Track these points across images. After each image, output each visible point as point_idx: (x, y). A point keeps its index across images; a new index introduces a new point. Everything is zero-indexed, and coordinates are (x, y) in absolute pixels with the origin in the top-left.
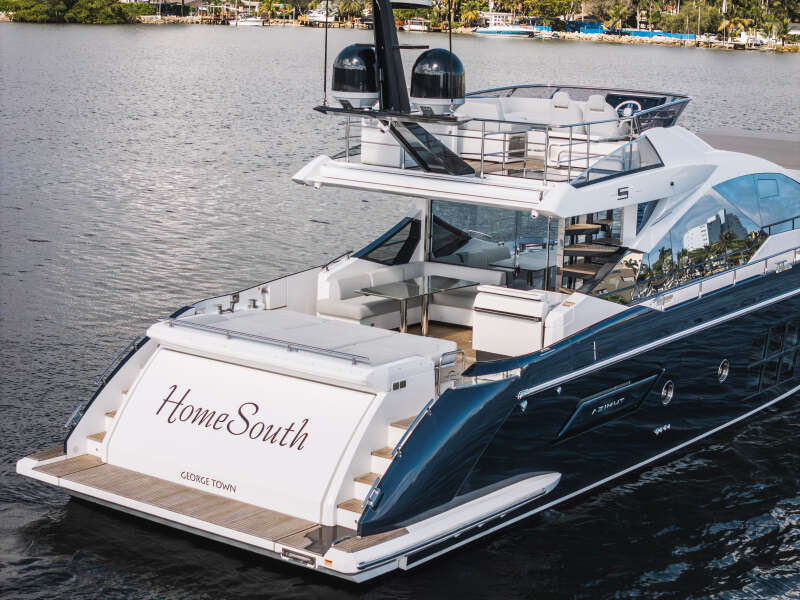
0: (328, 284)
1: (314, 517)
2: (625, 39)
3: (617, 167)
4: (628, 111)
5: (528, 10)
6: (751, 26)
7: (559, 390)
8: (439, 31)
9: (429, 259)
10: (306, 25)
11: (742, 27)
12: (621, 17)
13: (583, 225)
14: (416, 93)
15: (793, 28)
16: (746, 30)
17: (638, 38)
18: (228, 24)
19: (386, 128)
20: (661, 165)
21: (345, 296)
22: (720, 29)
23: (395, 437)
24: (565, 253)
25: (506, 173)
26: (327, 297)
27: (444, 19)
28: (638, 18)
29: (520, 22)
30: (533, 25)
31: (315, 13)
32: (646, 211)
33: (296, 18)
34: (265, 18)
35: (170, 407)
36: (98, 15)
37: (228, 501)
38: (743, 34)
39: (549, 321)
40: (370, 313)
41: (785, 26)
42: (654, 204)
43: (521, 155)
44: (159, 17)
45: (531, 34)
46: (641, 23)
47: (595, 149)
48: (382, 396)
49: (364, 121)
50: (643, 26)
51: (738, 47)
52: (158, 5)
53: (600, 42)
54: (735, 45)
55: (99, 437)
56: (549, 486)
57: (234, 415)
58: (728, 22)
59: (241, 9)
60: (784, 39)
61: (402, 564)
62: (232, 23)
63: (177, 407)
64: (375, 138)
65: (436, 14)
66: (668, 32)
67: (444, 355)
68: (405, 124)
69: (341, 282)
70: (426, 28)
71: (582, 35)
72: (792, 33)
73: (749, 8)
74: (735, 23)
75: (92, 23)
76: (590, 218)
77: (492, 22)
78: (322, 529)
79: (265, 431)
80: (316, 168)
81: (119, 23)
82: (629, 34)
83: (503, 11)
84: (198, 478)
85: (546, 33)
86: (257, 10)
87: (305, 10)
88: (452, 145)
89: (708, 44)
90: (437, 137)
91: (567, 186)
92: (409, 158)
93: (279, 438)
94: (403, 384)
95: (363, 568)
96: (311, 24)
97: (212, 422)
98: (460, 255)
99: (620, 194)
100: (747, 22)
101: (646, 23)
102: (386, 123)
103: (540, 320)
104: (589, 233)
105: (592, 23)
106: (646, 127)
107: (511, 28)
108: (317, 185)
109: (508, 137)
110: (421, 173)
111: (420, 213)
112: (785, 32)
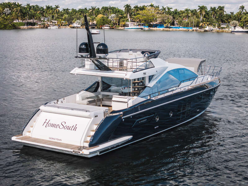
0: (79, 97)
1: (79, 145)
2: (171, 29)
3: (144, 68)
4: (146, 55)
5: (141, 21)
6: (210, 24)
7: (131, 117)
8: (113, 28)
9: (102, 91)
10: (72, 28)
11: (207, 25)
12: (170, 23)
13: (137, 81)
14: (98, 53)
15: (222, 25)
16: (208, 26)
17: (175, 29)
18: (48, 28)
19: (91, 61)
20: (154, 67)
21: (83, 100)
22: (200, 25)
23: (95, 127)
24: (133, 88)
25: (119, 70)
26: (79, 100)
27: (115, 25)
28: (175, 23)
29: (139, 25)
30: (142, 26)
31: (75, 24)
32: (151, 78)
33: (69, 26)
34: (59, 26)
35: (45, 124)
36: (7, 26)
37: (60, 143)
38: (207, 27)
39: (129, 102)
40: (89, 103)
41: (220, 24)
42: (153, 76)
43: (122, 66)
44: (26, 26)
45: (142, 29)
46: (176, 24)
47: (138, 64)
48: (92, 118)
49: (86, 59)
50: (177, 25)
51: (206, 31)
52: (25, 23)
53: (163, 30)
54: (205, 30)
55: (29, 132)
56: (130, 138)
57: (60, 125)
58: (202, 23)
59: (51, 23)
60: (219, 28)
61: (98, 154)
62: (49, 28)
63: (47, 124)
64: (88, 63)
65: (112, 23)
66: (184, 27)
67: (106, 110)
68: (95, 60)
69: (82, 96)
70: (109, 28)
71: (158, 28)
72: (222, 26)
73: (208, 19)
74: (205, 24)
75: (5, 29)
76: (138, 79)
77: (130, 25)
78: (81, 147)
79: (67, 128)
80: (75, 70)
81: (14, 29)
82: (172, 28)
83: (133, 22)
84: (53, 139)
85: (146, 28)
86: (56, 23)
87: (72, 23)
88: (106, 64)
89: (196, 30)
90: (102, 62)
91: (132, 72)
92: (96, 67)
93: (71, 129)
94: (97, 116)
95: (90, 153)
96: (74, 28)
97: (55, 126)
98: (109, 90)
99: (144, 74)
100: (208, 23)
101: (177, 24)
102: (91, 60)
103: (127, 102)
104: (138, 83)
105: (161, 25)
106: (150, 58)
107: (135, 27)
108: (76, 74)
109: (119, 62)
110: (99, 71)
111: (99, 80)
112: (220, 26)
